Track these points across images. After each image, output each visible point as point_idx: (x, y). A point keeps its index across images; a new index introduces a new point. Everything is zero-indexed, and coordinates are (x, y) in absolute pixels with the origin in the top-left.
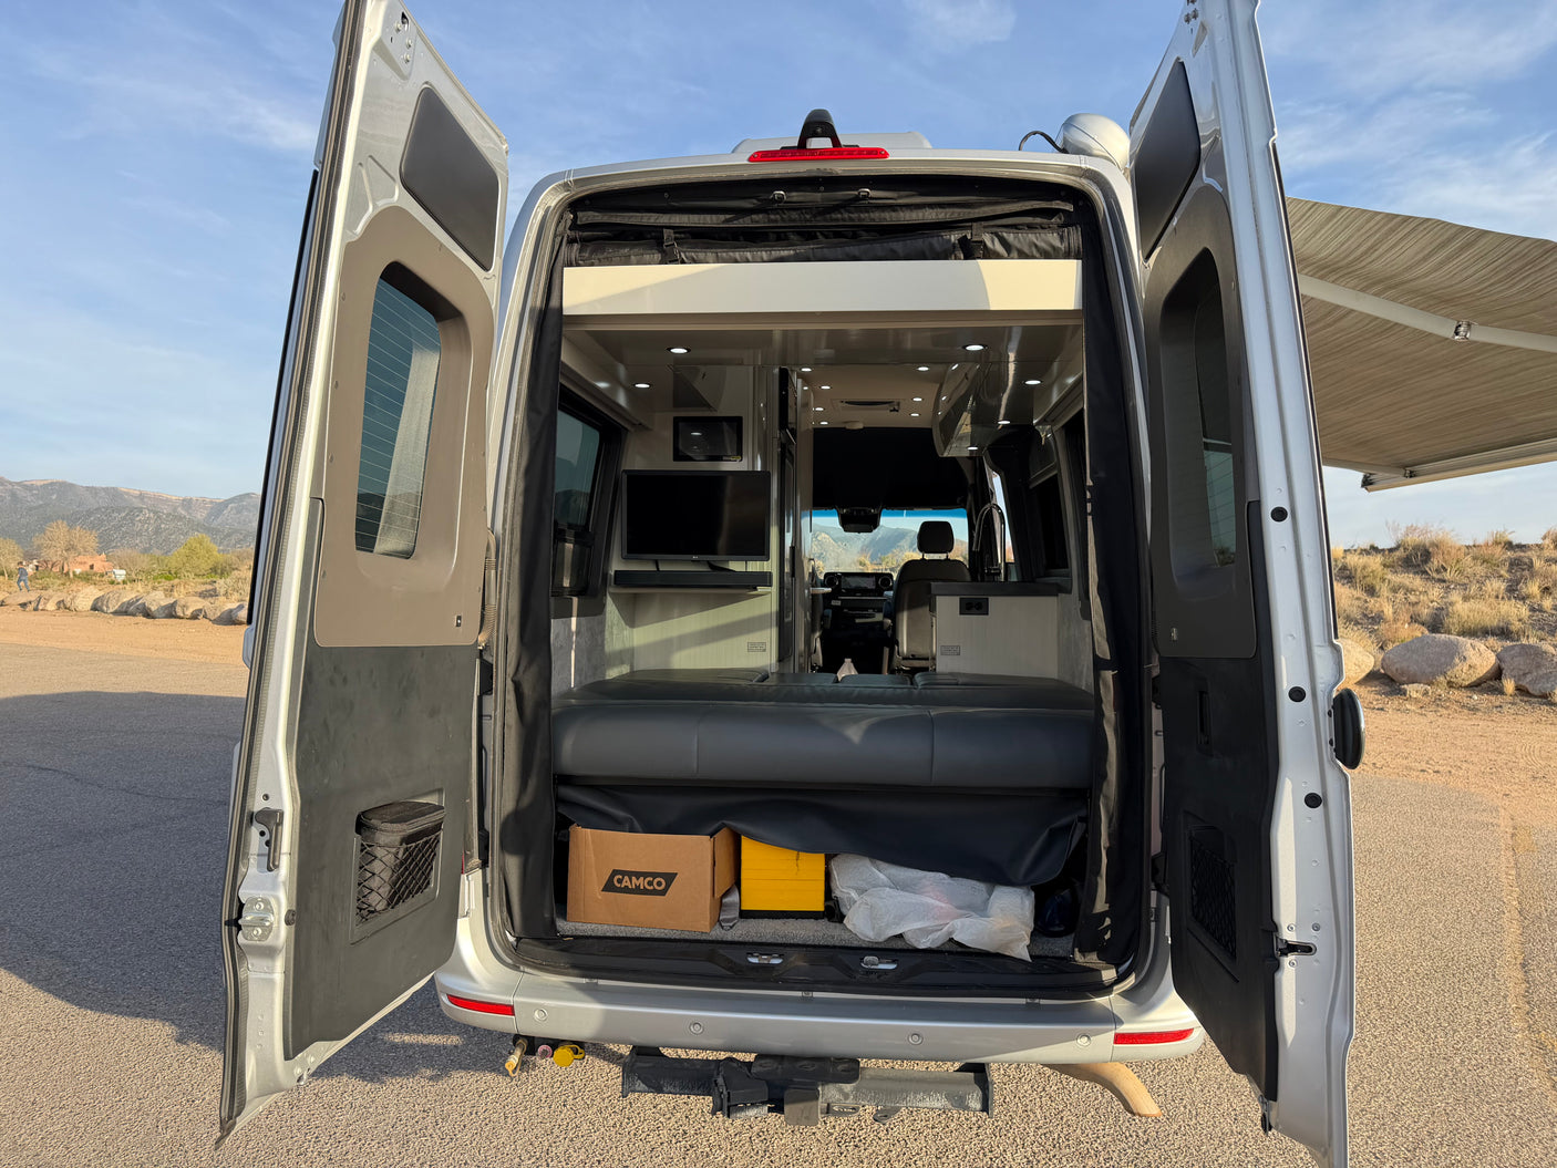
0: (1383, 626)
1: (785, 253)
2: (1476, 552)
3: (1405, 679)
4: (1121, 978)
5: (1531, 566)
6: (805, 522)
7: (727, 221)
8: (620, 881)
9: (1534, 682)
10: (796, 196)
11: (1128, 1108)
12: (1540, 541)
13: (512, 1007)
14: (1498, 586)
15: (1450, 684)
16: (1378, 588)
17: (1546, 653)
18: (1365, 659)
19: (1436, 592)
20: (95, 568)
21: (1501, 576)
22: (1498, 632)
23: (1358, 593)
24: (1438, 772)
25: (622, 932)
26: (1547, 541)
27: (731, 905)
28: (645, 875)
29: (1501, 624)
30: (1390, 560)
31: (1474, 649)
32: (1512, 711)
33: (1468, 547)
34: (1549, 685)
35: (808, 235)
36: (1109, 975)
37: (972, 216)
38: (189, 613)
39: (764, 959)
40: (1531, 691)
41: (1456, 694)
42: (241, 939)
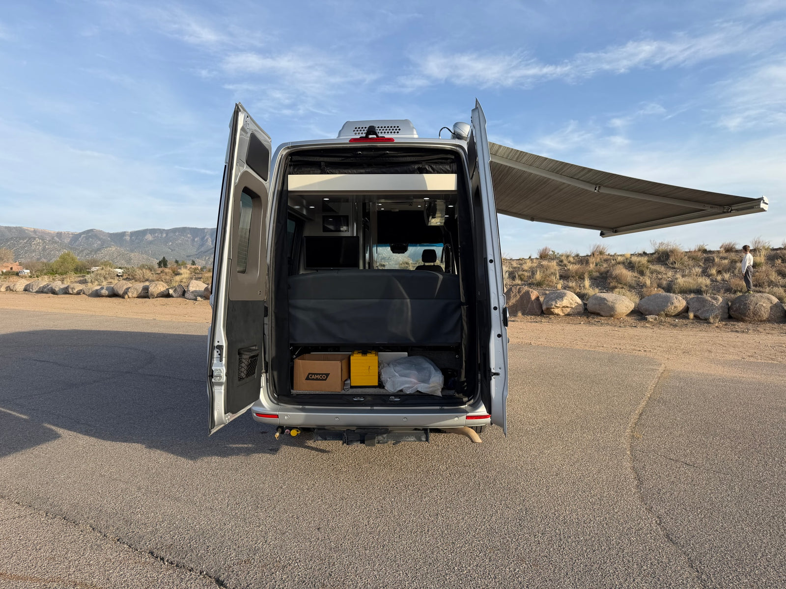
0: (645, 289)
1: (362, 171)
2: (691, 255)
3: (647, 313)
4: (469, 401)
5: (714, 260)
6: (374, 249)
7: (342, 160)
8: (311, 376)
9: (702, 313)
10: (365, 153)
11: (473, 442)
12: (719, 249)
13: (278, 415)
14: (698, 270)
15: (667, 315)
16: (645, 272)
17: (707, 300)
18: (630, 304)
19: (670, 274)
20: (13, 270)
21: (700, 266)
22: (696, 291)
23: (636, 274)
24: (645, 351)
25: (312, 392)
26: (722, 249)
27: (348, 384)
28: (319, 374)
29: (698, 288)
30: (651, 259)
31: (677, 299)
32: (691, 326)
33: (686, 252)
34: (708, 315)
35: (369, 165)
36: (465, 399)
37: (422, 159)
38: (75, 291)
39: (358, 399)
40: (700, 317)
41: (669, 319)
42: (213, 380)
